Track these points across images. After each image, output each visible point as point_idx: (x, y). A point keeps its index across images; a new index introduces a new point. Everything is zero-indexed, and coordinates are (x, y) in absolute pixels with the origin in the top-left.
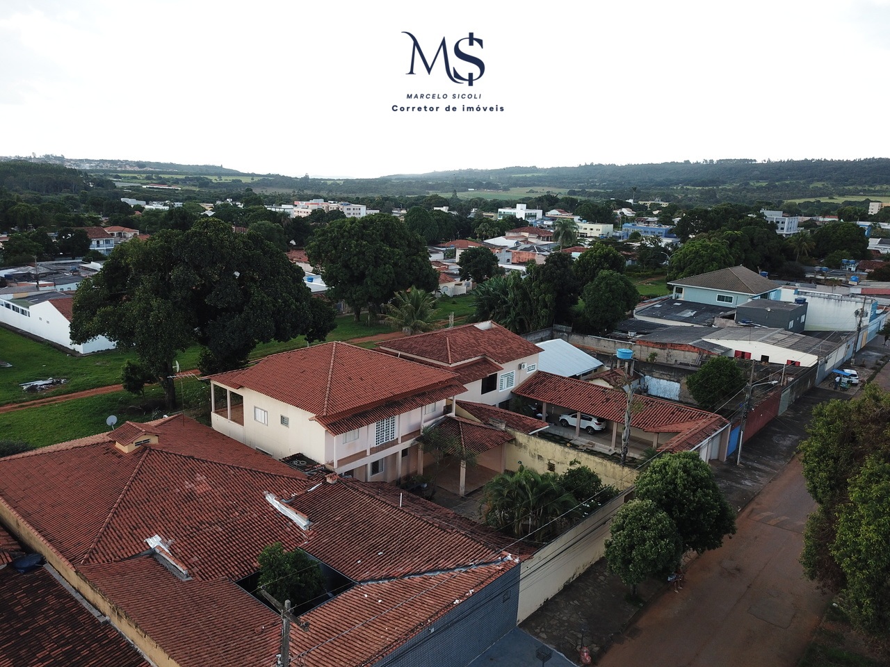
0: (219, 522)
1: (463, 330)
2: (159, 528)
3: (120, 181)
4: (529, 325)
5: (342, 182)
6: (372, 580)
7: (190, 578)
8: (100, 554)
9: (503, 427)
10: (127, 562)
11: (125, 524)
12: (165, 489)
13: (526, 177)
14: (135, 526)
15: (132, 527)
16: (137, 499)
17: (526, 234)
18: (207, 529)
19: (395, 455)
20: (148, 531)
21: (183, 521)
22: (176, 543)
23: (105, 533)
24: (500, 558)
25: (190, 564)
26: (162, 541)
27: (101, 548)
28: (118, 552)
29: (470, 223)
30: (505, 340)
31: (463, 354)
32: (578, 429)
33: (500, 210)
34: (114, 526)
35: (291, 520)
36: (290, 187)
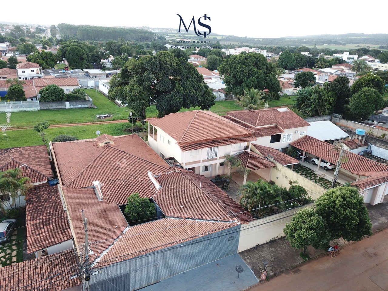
0: (124, 180)
1: (269, 111)
2: (100, 178)
3: (168, 37)
4: (320, 113)
5: (262, 39)
6: (173, 217)
7: (103, 200)
8: (74, 184)
9: (272, 160)
10: (83, 189)
11: (88, 174)
12: (109, 163)
13: (357, 39)
14: (92, 176)
15: (90, 176)
16: (96, 165)
17: (343, 67)
18: (118, 182)
19: (216, 164)
20: (95, 178)
21: (110, 177)
22: (104, 185)
23: (79, 176)
24: (232, 220)
25: (105, 195)
26: (99, 184)
27: (76, 182)
28: (81, 185)
29: (314, 60)
30: (291, 118)
31: (265, 122)
32: (319, 166)
33: (334, 55)
34: (83, 174)
35: (154, 185)
36: (237, 41)
